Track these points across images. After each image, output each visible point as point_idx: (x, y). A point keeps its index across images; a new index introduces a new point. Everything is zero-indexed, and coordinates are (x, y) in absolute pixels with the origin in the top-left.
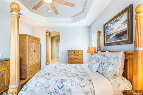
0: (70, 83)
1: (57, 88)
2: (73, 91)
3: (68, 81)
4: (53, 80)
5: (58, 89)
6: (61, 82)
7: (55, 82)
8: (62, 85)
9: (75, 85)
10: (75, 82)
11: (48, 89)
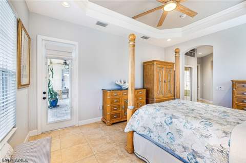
0: (183, 123)
1: (163, 122)
2: (184, 134)
3: (181, 120)
4: (162, 113)
5: (165, 124)
6: (171, 118)
7: (163, 115)
8: (170, 122)
9: (191, 128)
10: (192, 125)
11: (154, 120)
